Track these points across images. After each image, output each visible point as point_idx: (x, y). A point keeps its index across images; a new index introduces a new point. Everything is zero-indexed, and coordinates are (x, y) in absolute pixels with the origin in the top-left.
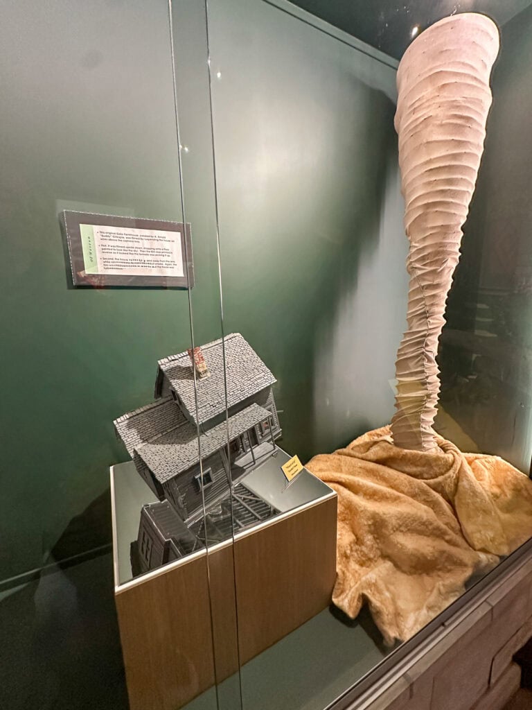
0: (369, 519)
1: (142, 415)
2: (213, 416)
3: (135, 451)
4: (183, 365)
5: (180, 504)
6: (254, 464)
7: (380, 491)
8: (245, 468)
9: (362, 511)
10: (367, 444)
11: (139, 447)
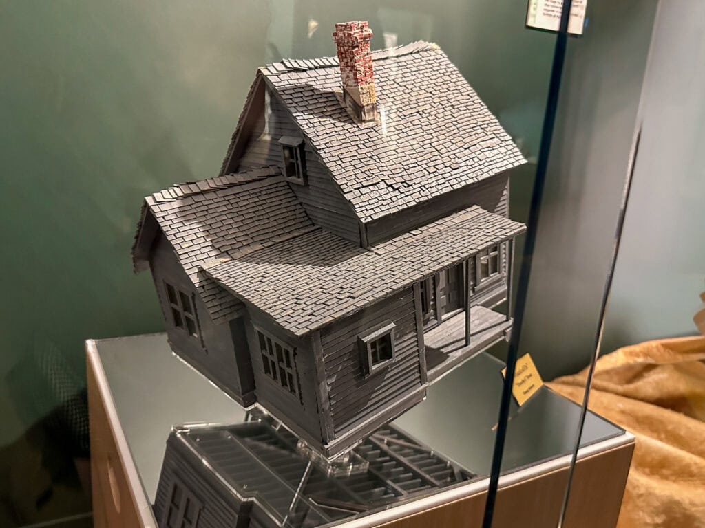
0: (657, 512)
1: (212, 195)
2: (395, 210)
3: (202, 271)
4: (319, 86)
5: (323, 400)
6: (466, 345)
7: (678, 460)
8: (444, 350)
9: (640, 496)
10: (629, 368)
11: (212, 263)
